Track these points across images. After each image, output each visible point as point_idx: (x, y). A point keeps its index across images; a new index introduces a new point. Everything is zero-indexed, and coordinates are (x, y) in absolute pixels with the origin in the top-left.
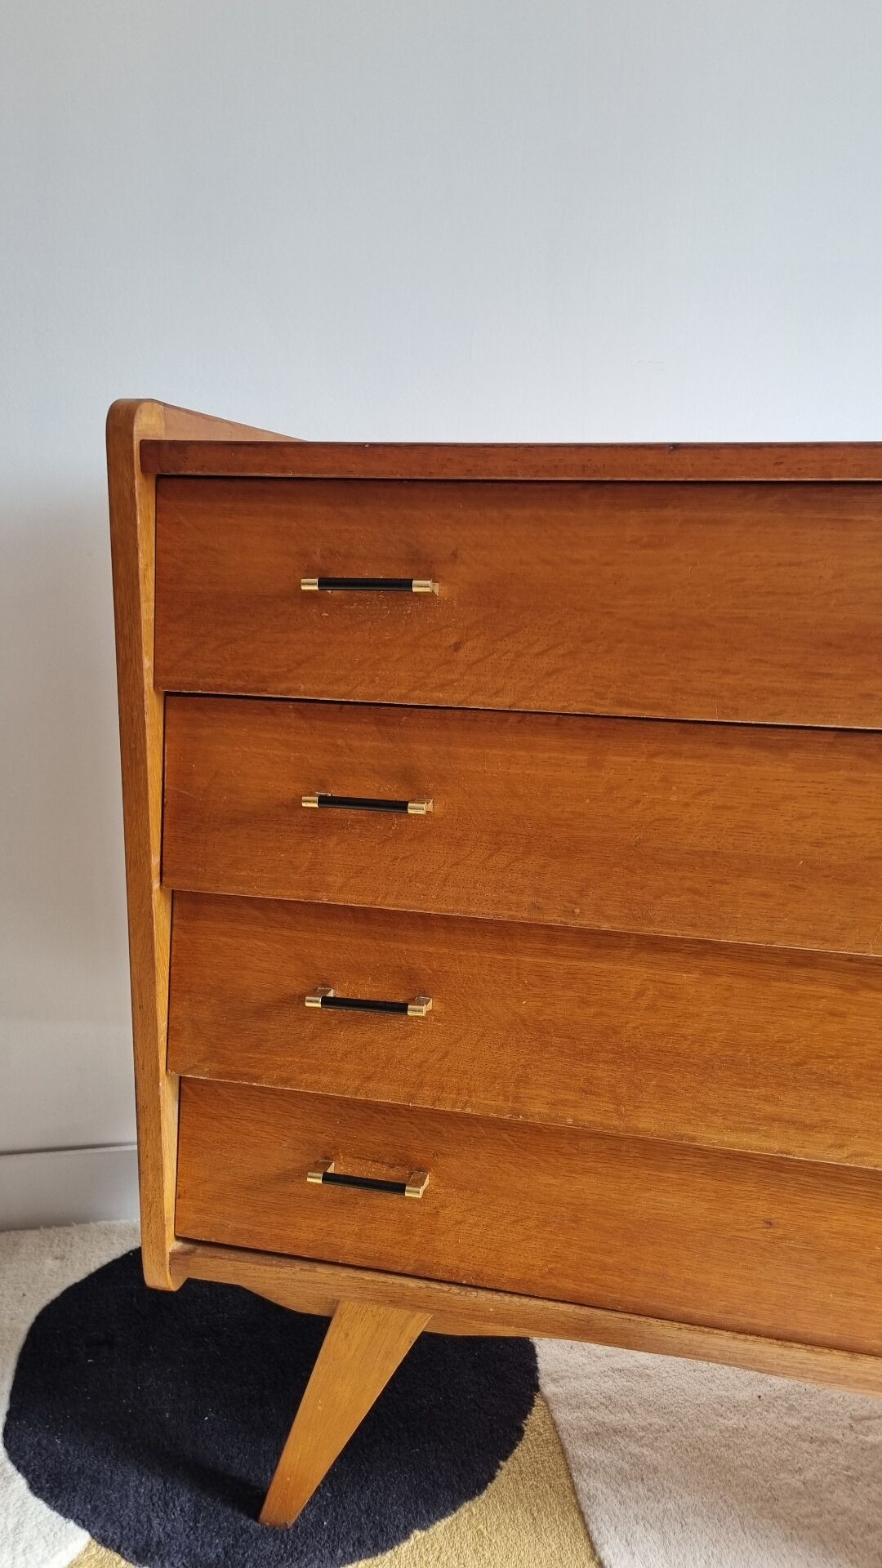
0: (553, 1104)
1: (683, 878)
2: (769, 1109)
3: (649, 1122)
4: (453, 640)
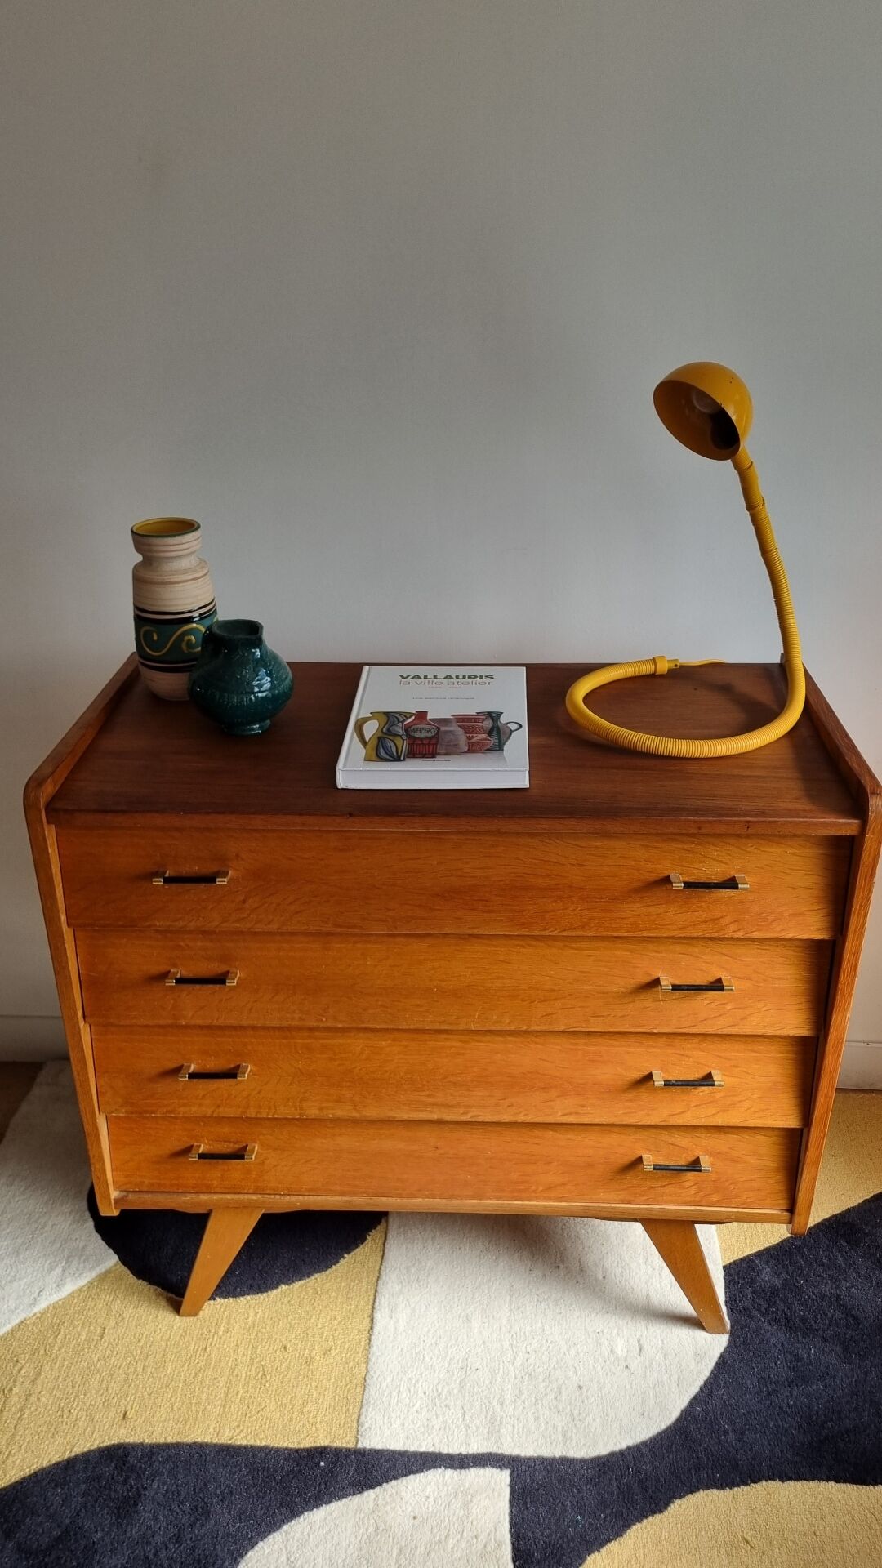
0: (321, 1109)
1: (378, 1000)
2: (430, 1100)
3: (372, 1112)
4: (242, 898)
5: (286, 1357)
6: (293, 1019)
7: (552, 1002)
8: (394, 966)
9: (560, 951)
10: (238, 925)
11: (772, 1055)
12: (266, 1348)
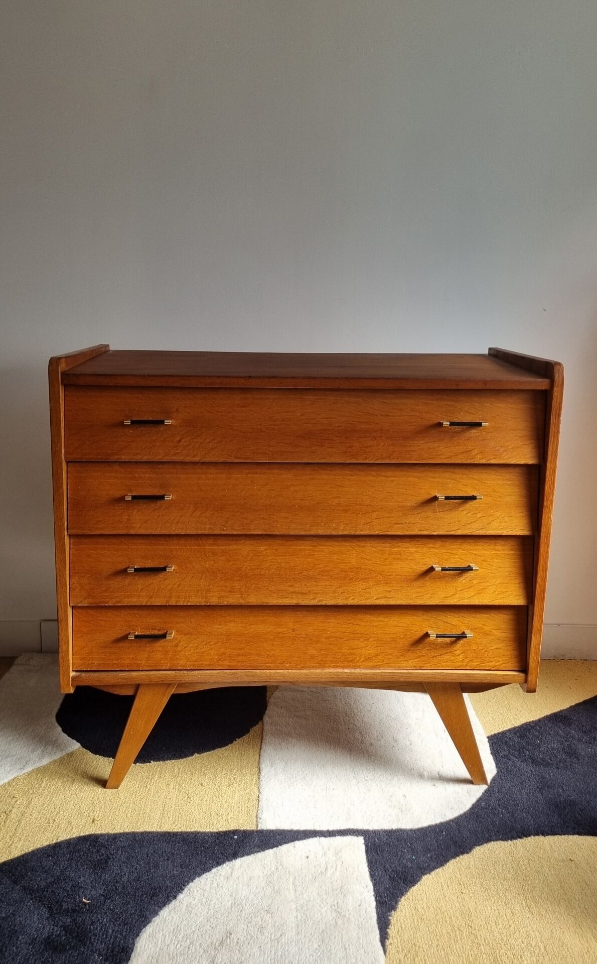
0: (219, 598)
1: (260, 514)
4: (178, 439)
6: (205, 529)
7: (370, 514)
8: (272, 490)
9: (375, 478)
10: (175, 458)
11: (506, 552)
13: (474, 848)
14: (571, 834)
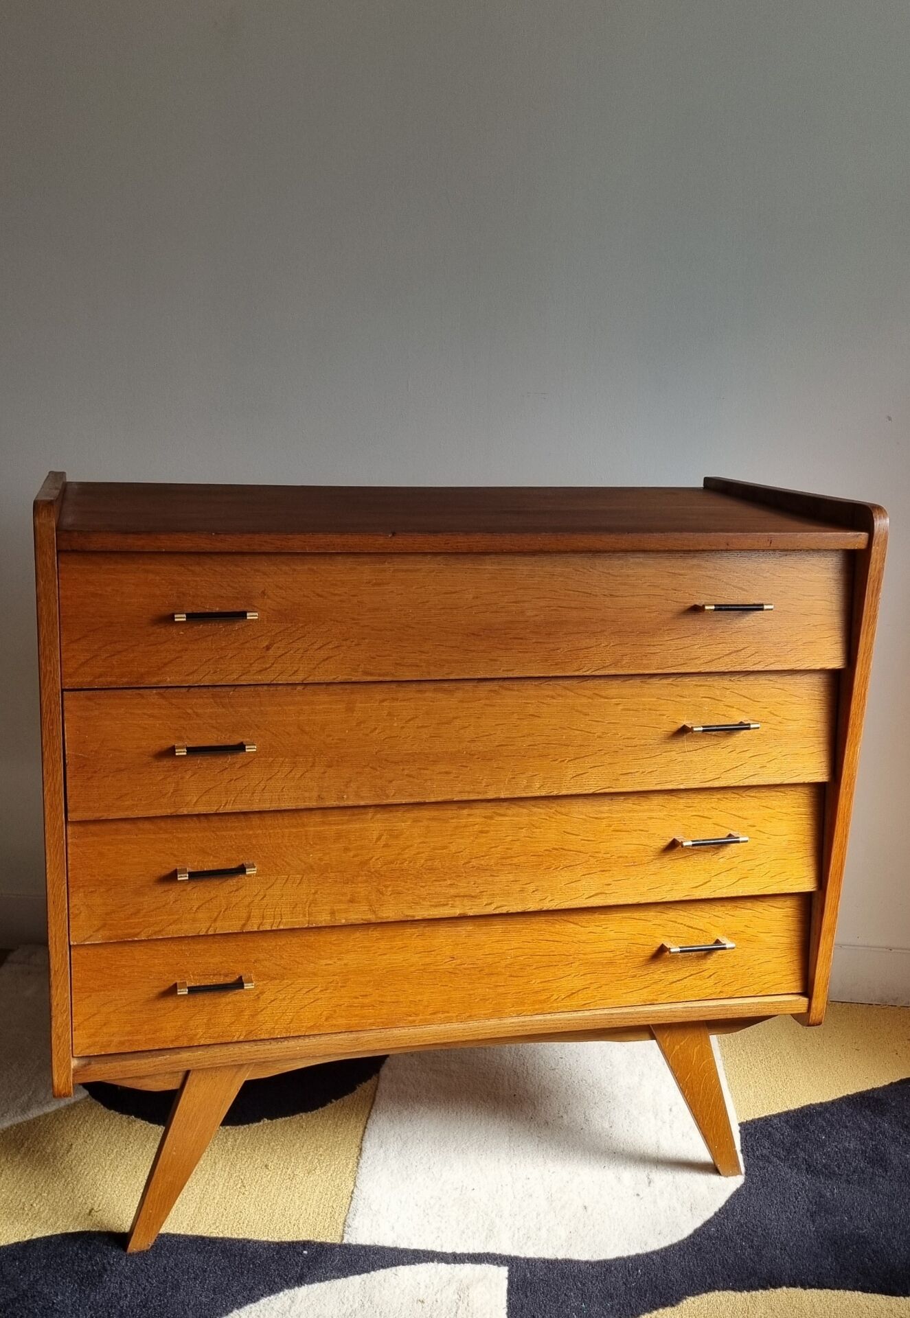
5: (267, 1173)
6: (312, 799)
7: (582, 761)
12: (246, 1165)
13: (685, 1298)
14: (849, 1290)
